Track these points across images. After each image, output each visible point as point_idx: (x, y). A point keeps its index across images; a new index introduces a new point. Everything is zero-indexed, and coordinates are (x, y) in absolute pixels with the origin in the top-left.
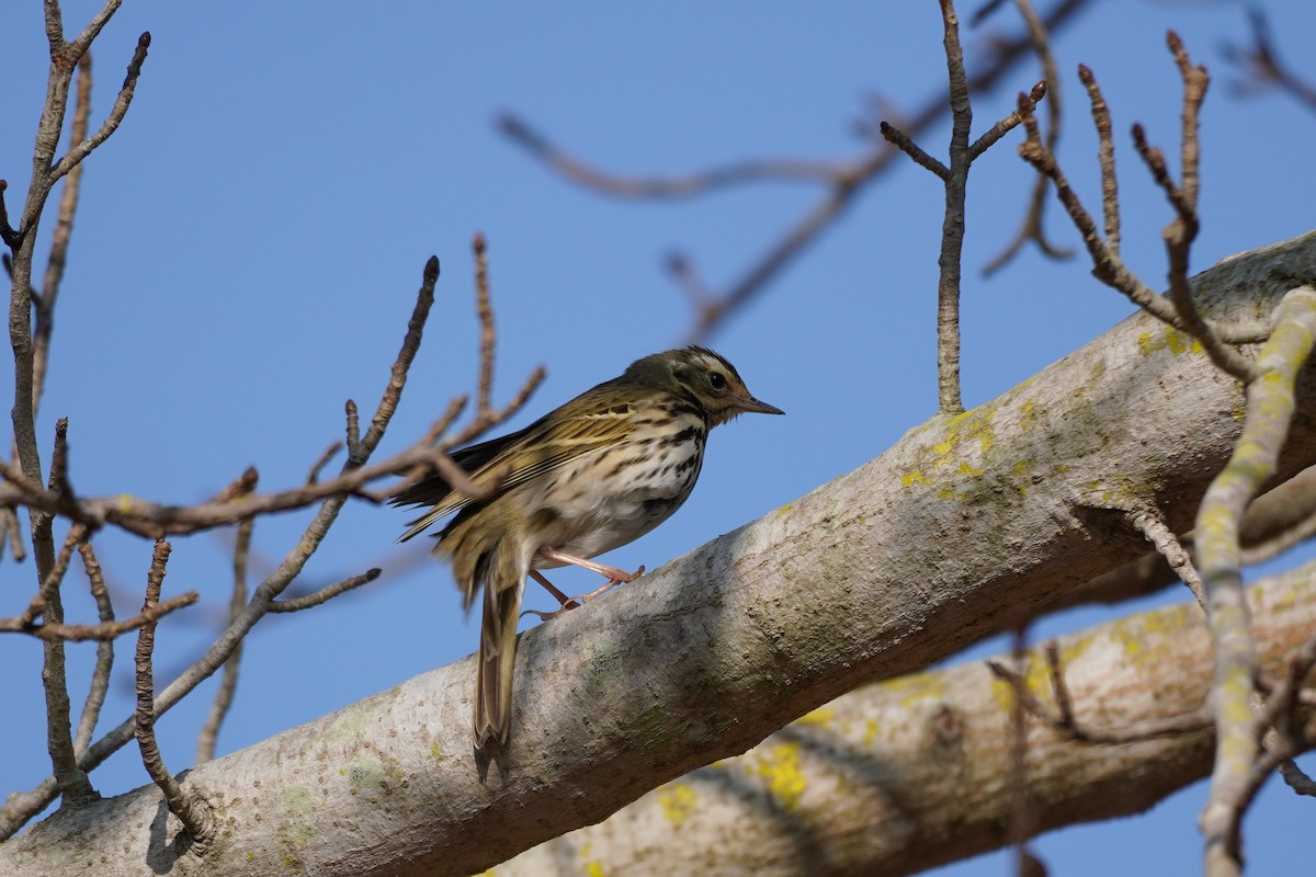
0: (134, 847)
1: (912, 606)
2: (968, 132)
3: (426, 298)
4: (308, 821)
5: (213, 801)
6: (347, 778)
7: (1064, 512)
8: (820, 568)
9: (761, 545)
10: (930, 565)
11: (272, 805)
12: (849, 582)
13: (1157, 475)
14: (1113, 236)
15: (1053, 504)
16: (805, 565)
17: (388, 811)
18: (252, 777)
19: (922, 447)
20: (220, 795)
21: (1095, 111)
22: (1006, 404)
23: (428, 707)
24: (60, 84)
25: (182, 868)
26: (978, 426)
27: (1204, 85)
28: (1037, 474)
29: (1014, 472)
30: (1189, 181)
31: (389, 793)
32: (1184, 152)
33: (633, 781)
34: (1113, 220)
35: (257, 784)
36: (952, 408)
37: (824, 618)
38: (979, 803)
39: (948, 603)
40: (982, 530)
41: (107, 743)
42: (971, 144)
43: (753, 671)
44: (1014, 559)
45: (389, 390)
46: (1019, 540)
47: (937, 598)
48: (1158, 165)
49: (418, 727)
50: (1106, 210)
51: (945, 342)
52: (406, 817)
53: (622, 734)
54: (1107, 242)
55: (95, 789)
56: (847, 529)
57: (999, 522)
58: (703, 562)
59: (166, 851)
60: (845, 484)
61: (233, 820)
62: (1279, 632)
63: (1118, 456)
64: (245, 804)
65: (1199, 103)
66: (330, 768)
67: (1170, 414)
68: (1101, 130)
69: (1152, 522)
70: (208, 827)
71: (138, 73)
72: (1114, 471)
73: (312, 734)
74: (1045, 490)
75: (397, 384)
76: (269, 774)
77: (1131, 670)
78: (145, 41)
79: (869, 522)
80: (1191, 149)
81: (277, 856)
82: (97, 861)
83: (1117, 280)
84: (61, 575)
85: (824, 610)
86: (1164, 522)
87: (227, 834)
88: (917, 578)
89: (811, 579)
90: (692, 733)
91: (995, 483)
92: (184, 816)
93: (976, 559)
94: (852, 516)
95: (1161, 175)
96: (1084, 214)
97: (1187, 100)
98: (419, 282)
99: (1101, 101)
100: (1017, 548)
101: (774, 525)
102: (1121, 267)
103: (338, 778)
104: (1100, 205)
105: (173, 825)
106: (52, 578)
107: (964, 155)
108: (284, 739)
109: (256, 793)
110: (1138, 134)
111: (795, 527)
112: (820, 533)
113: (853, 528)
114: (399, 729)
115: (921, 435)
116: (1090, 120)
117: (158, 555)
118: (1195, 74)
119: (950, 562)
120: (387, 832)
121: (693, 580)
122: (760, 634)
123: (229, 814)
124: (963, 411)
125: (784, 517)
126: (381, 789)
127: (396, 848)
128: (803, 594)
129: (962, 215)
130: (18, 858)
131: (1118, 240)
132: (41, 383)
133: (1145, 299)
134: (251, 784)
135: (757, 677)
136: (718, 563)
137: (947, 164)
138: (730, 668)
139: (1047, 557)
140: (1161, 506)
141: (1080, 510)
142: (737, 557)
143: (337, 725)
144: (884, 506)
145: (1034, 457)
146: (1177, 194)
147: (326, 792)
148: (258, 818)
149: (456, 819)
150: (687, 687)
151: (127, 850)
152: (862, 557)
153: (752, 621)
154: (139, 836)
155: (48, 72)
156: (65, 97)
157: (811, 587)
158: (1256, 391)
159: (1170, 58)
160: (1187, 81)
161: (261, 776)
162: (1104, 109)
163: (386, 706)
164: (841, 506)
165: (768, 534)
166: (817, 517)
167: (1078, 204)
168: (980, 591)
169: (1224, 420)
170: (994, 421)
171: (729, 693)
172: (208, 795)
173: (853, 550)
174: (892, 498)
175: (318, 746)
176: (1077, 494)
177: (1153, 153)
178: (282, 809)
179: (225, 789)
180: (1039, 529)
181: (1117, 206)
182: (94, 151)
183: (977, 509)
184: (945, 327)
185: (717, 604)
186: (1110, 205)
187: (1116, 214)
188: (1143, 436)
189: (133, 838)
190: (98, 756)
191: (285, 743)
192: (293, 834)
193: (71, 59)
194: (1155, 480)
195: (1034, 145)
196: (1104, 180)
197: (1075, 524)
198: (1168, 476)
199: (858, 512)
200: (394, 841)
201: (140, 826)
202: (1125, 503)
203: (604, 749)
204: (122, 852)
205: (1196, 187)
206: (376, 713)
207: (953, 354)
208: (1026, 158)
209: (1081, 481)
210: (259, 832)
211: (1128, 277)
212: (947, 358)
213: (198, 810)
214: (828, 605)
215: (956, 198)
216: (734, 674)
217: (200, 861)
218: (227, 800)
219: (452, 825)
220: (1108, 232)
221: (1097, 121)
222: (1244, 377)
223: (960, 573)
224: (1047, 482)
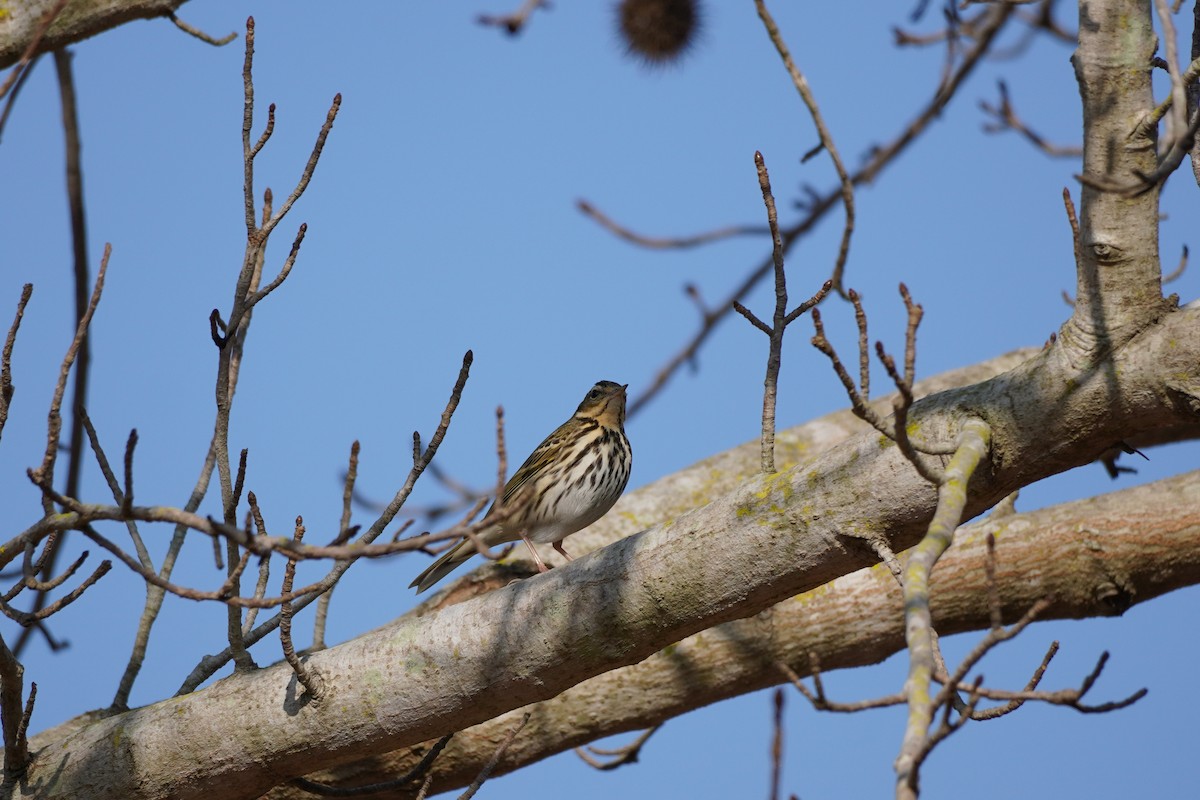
0: (276, 700)
1: (741, 586)
2: (785, 309)
3: (464, 375)
4: (380, 690)
5: (324, 676)
6: (403, 666)
7: (831, 537)
8: (687, 561)
9: (653, 545)
10: (751, 563)
11: (359, 680)
12: (703, 570)
13: (887, 519)
14: (865, 390)
15: (825, 532)
16: (678, 559)
17: (427, 687)
18: (347, 662)
19: (750, 493)
20: (328, 672)
21: (857, 317)
22: (800, 471)
23: (453, 627)
24: (252, 254)
25: (304, 714)
26: (783, 483)
27: (920, 316)
28: (816, 514)
29: (803, 512)
30: (909, 372)
31: (428, 677)
32: (907, 355)
33: (571, 677)
34: (865, 380)
35: (350, 667)
36: (769, 469)
37: (687, 590)
38: (781, 655)
39: (761, 585)
40: (783, 544)
41: (263, 629)
42: (786, 315)
43: (645, 618)
44: (802, 562)
45: (439, 428)
46: (805, 551)
47: (755, 582)
48: (891, 365)
49: (446, 640)
50: (861, 374)
51: (766, 431)
52: (437, 691)
53: (567, 650)
54: (860, 392)
55: (255, 662)
56: (704, 539)
57: (793, 541)
58: (618, 552)
59: (295, 703)
60: (703, 512)
61: (335, 688)
62: (963, 561)
63: (864, 507)
64: (342, 678)
65: (916, 326)
66: (394, 661)
67: (896, 485)
68: (860, 327)
69: (882, 547)
70: (320, 691)
71: (298, 247)
72: (862, 516)
73: (384, 638)
74: (821, 524)
75: (444, 425)
76: (357, 661)
77: (874, 580)
78: (304, 228)
79: (716, 536)
80: (910, 353)
81: (360, 710)
82: (254, 707)
83: (866, 416)
84: (243, 569)
85: (688, 586)
86: (890, 547)
87: (331, 696)
88: (744, 570)
89: (681, 567)
90: (607, 652)
91: (792, 518)
92: (307, 685)
93: (779, 561)
94: (707, 531)
95: (892, 371)
96: (848, 378)
97: (910, 325)
98: (460, 365)
99: (862, 311)
100: (803, 556)
101: (661, 533)
102: (869, 408)
103: (398, 666)
104: (858, 371)
105: (300, 688)
106: (237, 571)
107: (781, 322)
108: (367, 641)
109: (349, 672)
110: (879, 347)
111: (673, 535)
112: (687, 540)
113: (707, 538)
114: (435, 639)
115: (750, 486)
116: (854, 322)
117: (297, 533)
118: (915, 310)
119: (763, 562)
120: (426, 699)
121: (612, 563)
122: (650, 597)
123: (333, 684)
124: (775, 472)
125: (667, 529)
126: (423, 674)
127: (431, 709)
128: (676, 576)
129: (779, 357)
130: (208, 701)
131: (868, 392)
132: (234, 388)
133: (883, 427)
134: (346, 667)
135: (647, 622)
136: (628, 554)
137: (772, 326)
138: (632, 616)
139: (820, 562)
140: (888, 537)
141: (840, 537)
142: (638, 551)
143: (399, 634)
144: (726, 527)
145: (815, 504)
146: (901, 382)
147: (390, 674)
148: (350, 687)
149: (467, 694)
150: (606, 625)
151: (272, 701)
152: (712, 556)
153: (645, 590)
154: (280, 693)
155: (245, 246)
156: (255, 261)
157: (681, 572)
158: (945, 491)
159: (901, 299)
160: (910, 313)
161: (353, 662)
162: (863, 316)
163: (428, 625)
164: (701, 525)
165: (656, 539)
166: (686, 531)
167: (845, 372)
168: (780, 580)
169: (927, 490)
170: (793, 481)
171: (630, 630)
172: (321, 672)
173: (706, 551)
174: (731, 522)
175: (387, 646)
176: (839, 528)
177: (888, 359)
178: (364, 683)
179: (331, 669)
180: (816, 547)
181: (868, 372)
182: (271, 293)
183: (781, 532)
184: (767, 422)
185: (624, 578)
186: (864, 372)
187: (867, 377)
188: (880, 497)
189: (276, 695)
190: (258, 636)
191: (368, 643)
192: (370, 698)
193: (258, 240)
194: (885, 522)
195: (820, 338)
196: (861, 357)
197: (838, 544)
198: (893, 520)
199: (711, 529)
200: (430, 705)
201: (280, 687)
202: (867, 534)
203: (555, 658)
204: (269, 703)
205: (913, 376)
206: (422, 629)
207: (770, 438)
208: (815, 345)
209: (842, 520)
210: (351, 696)
211: (873, 414)
212: (767, 440)
213: (315, 681)
214: (691, 583)
215: (776, 346)
216: (633, 619)
217: (315, 710)
218: (332, 676)
219: (464, 697)
220: (862, 387)
221: (859, 323)
222: (937, 483)
223: (770, 568)
224: (822, 519)
